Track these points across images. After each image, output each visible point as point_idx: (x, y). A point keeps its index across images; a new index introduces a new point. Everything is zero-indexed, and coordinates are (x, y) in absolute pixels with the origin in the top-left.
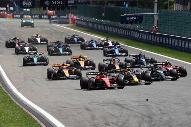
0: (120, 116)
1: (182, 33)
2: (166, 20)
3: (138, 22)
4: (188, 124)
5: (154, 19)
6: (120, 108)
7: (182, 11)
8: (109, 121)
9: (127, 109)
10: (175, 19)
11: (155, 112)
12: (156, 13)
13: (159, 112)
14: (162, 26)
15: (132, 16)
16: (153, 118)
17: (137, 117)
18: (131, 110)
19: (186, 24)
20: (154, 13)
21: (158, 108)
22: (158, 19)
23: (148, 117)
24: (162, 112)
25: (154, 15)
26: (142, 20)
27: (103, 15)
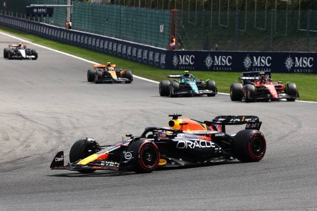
0: (23, 130)
1: (101, 31)
2: (81, 14)
3: (48, 15)
4: (105, 141)
5: (66, 13)
6: (23, 119)
7: (102, 3)
8: (10, 136)
9: (32, 121)
10: (92, 13)
11: (65, 125)
12: (70, 5)
13: (71, 126)
14: (76, 21)
15: (40, 8)
16: (63, 134)
17: (44, 131)
18: (37, 123)
19: (106, 20)
20: (67, 4)
21: (70, 120)
22: (72, 12)
23: (58, 131)
24: (75, 126)
25: (67, 7)
26: (53, 13)
27: (4, 5)
